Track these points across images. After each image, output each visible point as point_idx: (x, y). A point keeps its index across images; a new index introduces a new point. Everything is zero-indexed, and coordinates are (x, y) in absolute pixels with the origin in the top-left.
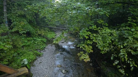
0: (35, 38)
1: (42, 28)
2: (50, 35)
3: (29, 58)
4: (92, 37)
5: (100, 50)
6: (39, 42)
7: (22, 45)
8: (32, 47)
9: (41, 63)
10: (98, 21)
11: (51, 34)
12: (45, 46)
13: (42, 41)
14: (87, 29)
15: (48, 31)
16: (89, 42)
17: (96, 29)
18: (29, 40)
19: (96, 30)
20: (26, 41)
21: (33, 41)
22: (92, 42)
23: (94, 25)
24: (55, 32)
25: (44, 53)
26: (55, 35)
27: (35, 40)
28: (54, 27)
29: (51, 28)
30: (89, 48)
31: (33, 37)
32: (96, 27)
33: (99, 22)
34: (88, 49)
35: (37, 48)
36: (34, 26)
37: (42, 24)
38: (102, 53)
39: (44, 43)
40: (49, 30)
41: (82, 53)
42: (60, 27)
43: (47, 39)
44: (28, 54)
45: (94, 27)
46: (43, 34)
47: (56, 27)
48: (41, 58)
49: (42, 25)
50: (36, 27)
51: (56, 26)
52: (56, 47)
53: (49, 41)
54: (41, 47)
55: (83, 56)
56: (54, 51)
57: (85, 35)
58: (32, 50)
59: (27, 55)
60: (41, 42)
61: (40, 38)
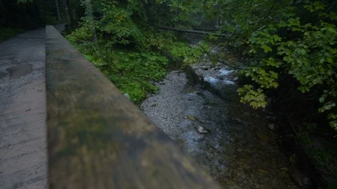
0: (144, 55)
1: (159, 32)
2: (176, 50)
3: (132, 93)
4: (282, 50)
5: (298, 82)
6: (152, 63)
7: (119, 67)
8: (138, 74)
9: (155, 105)
10: (309, 4)
11: (180, 47)
12: (164, 73)
13: (158, 61)
14: (272, 29)
15: (173, 38)
16: (271, 62)
17: (297, 27)
18: (131, 58)
19: (299, 30)
20: (127, 60)
21: (140, 60)
22: (280, 64)
23: (294, 18)
24: (190, 43)
25: (162, 87)
26: (189, 49)
27: (143, 60)
28: (189, 30)
29: (180, 33)
30: (269, 76)
31: (140, 52)
32: (299, 22)
33: (311, 7)
34: (267, 79)
35: (148, 75)
36: (143, 27)
37: (160, 21)
38: (300, 91)
39: (164, 66)
40: (175, 38)
41: (249, 89)
42: (202, 30)
43: (169, 58)
44: (131, 86)
45: (293, 23)
46: (162, 45)
47: (192, 31)
48: (155, 98)
49: (160, 26)
50: (146, 30)
51: (193, 26)
52: (188, 78)
53: (175, 64)
54: (157, 75)
55: (251, 94)
56: (183, 85)
57: (262, 43)
58: (138, 79)
59: (129, 88)
60: (156, 63)
61: (154, 54)
